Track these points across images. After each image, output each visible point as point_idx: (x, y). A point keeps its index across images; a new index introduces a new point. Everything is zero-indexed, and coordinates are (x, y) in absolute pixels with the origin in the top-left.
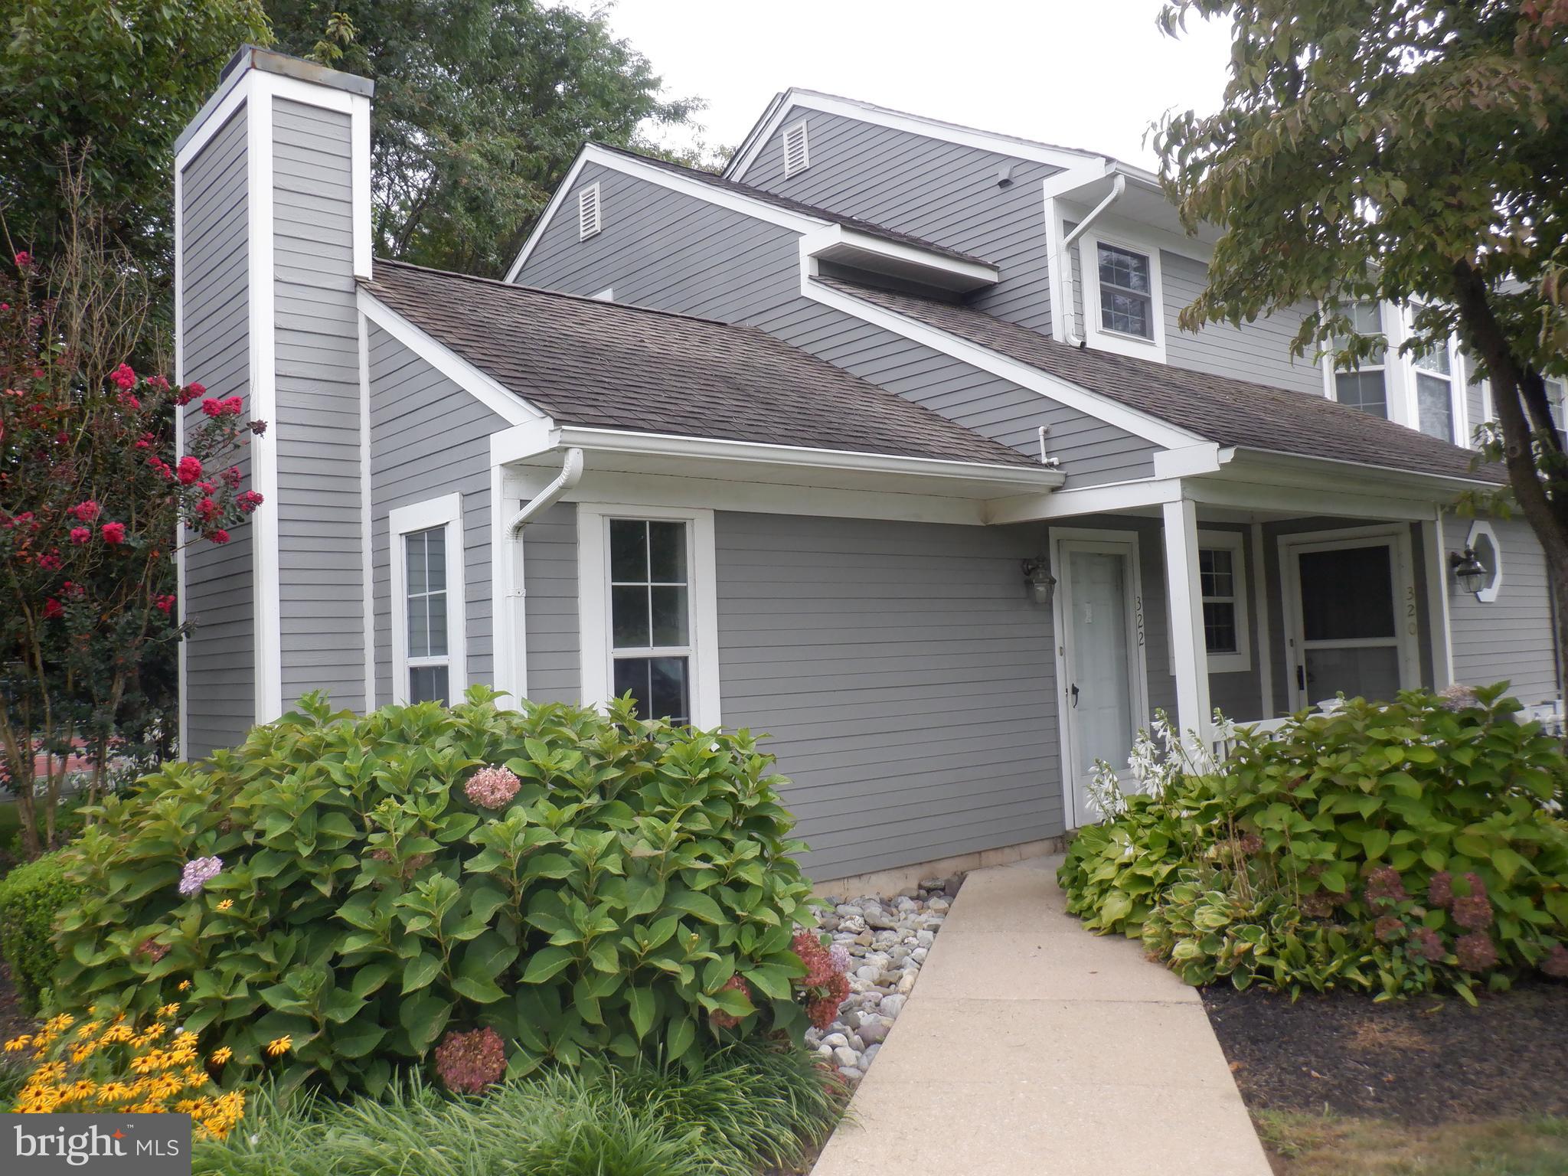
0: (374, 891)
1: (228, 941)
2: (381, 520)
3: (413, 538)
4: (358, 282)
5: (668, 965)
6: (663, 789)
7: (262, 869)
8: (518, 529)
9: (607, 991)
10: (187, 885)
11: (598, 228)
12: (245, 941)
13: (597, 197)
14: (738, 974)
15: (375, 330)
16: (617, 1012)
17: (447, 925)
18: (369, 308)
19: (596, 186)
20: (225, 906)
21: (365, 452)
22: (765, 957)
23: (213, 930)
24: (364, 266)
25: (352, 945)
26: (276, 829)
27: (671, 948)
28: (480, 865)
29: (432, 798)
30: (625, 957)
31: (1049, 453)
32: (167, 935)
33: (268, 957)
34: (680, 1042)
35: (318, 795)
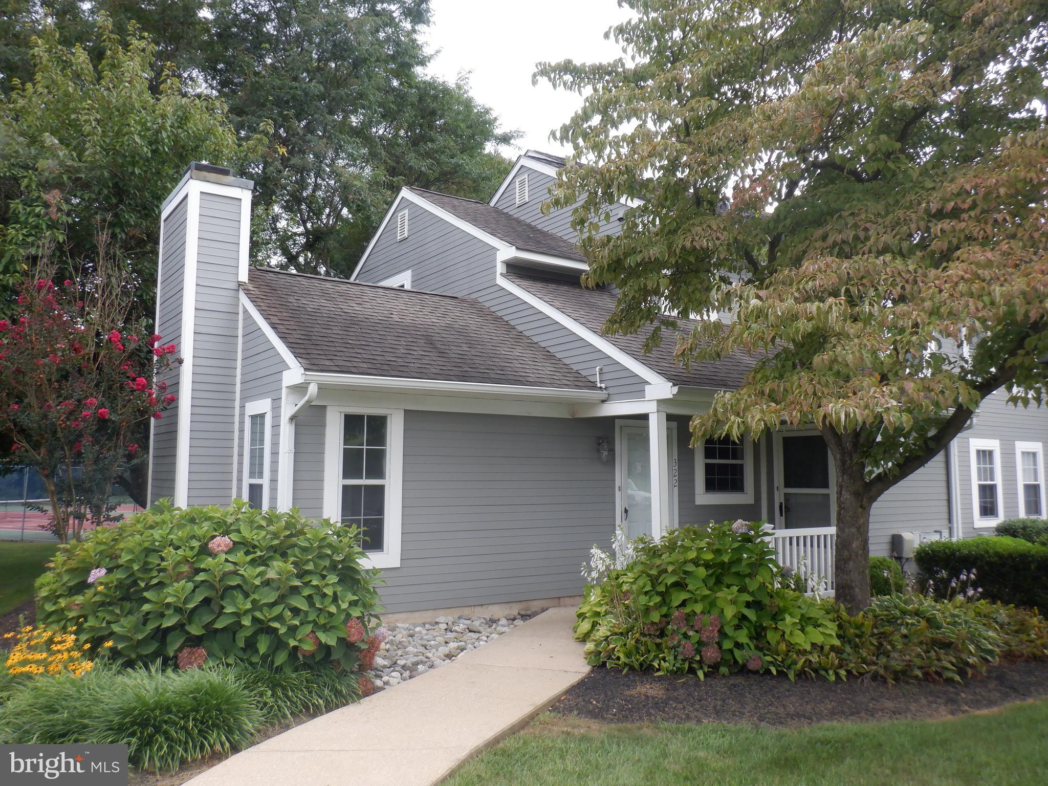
0: (161, 585)
1: (102, 604)
2: (242, 407)
3: (253, 417)
4: (240, 284)
5: (276, 625)
6: (296, 550)
7: (120, 575)
8: (292, 419)
9: (248, 633)
10: (90, 580)
11: (406, 235)
12: (110, 604)
13: (407, 218)
14: (313, 632)
15: (245, 311)
16: (251, 645)
17: (186, 601)
18: (244, 300)
19: (406, 211)
20: (100, 588)
21: (239, 372)
22: (332, 627)
23: (97, 598)
24: (244, 276)
25: (146, 607)
26: (125, 558)
27: (279, 618)
28: (201, 577)
29: (192, 548)
30: (255, 620)
31: (601, 381)
32: (79, 599)
33: (118, 611)
34: (281, 658)
35: (147, 544)
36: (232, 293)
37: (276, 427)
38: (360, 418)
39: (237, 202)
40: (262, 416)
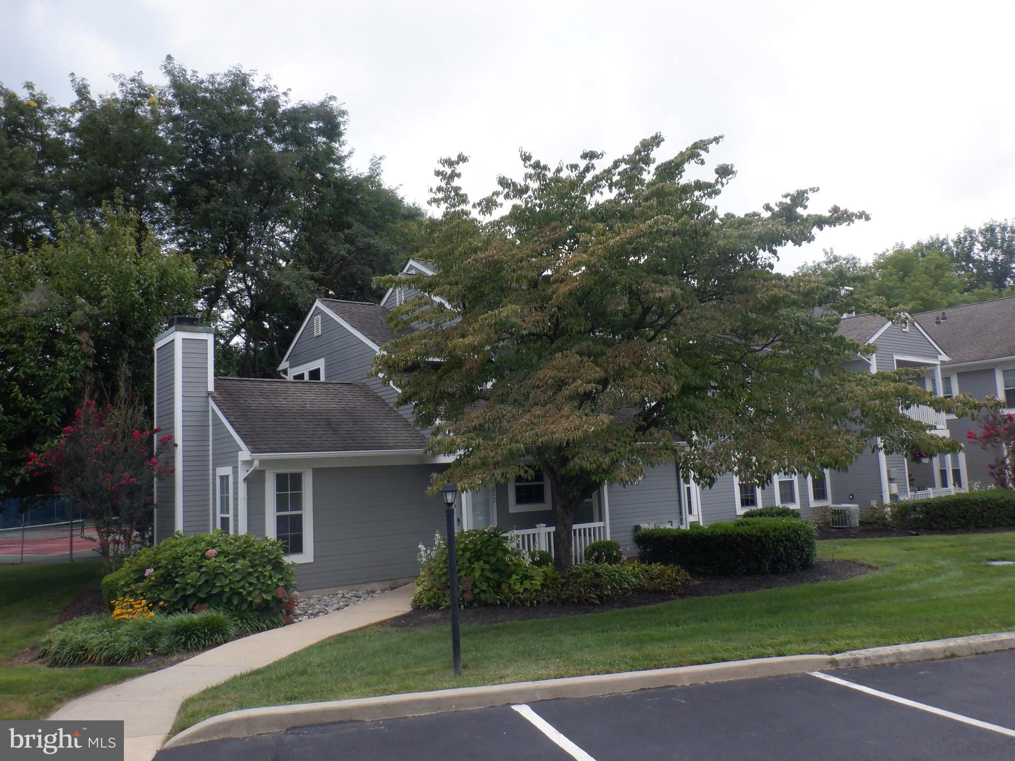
0: (183, 575)
1: (153, 586)
2: (214, 470)
3: (222, 478)
4: (209, 393)
5: (241, 590)
6: (250, 554)
7: (161, 571)
8: (245, 479)
9: (228, 595)
10: (146, 575)
11: (320, 333)
12: (157, 586)
13: (320, 321)
14: (260, 593)
15: (213, 410)
16: (229, 601)
17: (197, 582)
18: (212, 403)
19: (319, 316)
20: (153, 578)
21: (211, 447)
22: (269, 592)
23: (151, 583)
24: (211, 388)
25: (177, 586)
26: (164, 562)
27: (243, 587)
28: (204, 569)
29: (197, 556)
30: (231, 589)
32: (141, 584)
33: (162, 589)
34: (244, 607)
35: (174, 555)
36: (204, 399)
37: (236, 483)
38: (285, 475)
39: (204, 342)
40: (227, 477)
